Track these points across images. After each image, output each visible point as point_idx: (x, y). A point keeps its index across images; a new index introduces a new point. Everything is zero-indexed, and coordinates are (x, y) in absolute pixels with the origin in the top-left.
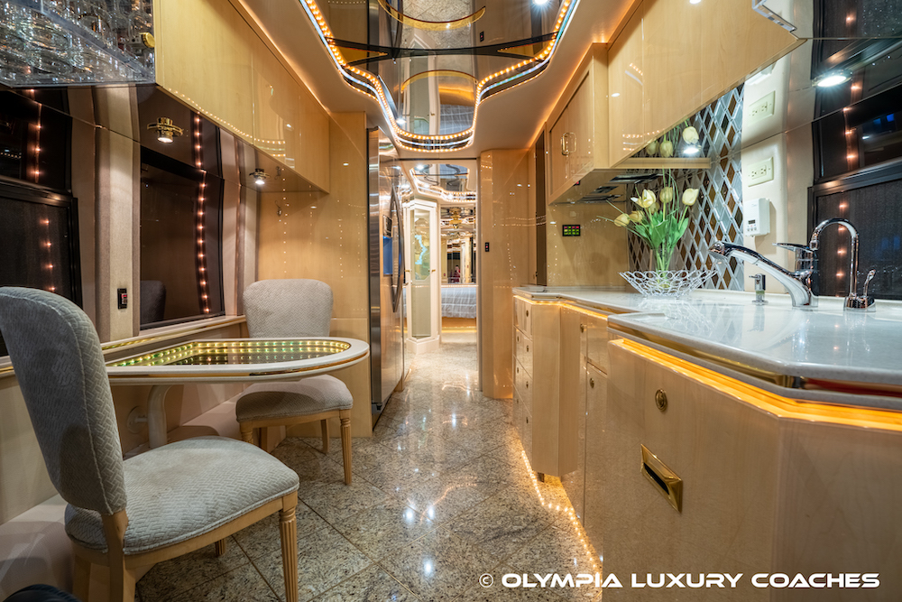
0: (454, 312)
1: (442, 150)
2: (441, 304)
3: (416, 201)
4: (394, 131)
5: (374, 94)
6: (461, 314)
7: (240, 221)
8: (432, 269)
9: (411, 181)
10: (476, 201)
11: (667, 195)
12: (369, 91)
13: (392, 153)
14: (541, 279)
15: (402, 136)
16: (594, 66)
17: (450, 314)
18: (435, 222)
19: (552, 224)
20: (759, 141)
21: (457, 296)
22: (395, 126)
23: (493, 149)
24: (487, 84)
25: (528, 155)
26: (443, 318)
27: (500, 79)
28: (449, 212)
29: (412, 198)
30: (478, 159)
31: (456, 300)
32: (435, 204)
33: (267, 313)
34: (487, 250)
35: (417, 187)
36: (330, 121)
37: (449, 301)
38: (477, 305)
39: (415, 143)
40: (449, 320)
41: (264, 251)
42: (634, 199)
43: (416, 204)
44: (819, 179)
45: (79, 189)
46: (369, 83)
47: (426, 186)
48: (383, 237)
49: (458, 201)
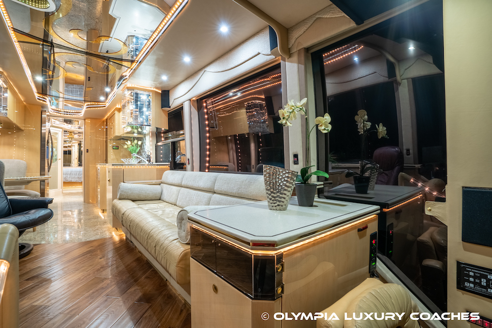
0: (69, 179)
1: (69, 116)
2: (63, 176)
4: (50, 110)
5: (46, 102)
6: (73, 180)
8: (58, 158)
10: (83, 130)
11: (136, 141)
12: (44, 101)
13: (48, 114)
14: (106, 161)
15: (53, 110)
16: (116, 112)
17: (67, 180)
18: (61, 137)
19: (110, 146)
20: (148, 134)
21: (72, 172)
22: (51, 108)
23: (91, 118)
24: (88, 105)
25: (104, 121)
26: (64, 182)
27: (92, 105)
28: (66, 132)
30: (85, 120)
31: (70, 174)
32: (61, 130)
34: (87, 152)
36: (25, 106)
37: (66, 174)
38: (83, 176)
40: (66, 183)
42: (126, 143)
44: (157, 142)
46: (44, 98)
47: (57, 122)
48: (46, 146)
49: (73, 129)
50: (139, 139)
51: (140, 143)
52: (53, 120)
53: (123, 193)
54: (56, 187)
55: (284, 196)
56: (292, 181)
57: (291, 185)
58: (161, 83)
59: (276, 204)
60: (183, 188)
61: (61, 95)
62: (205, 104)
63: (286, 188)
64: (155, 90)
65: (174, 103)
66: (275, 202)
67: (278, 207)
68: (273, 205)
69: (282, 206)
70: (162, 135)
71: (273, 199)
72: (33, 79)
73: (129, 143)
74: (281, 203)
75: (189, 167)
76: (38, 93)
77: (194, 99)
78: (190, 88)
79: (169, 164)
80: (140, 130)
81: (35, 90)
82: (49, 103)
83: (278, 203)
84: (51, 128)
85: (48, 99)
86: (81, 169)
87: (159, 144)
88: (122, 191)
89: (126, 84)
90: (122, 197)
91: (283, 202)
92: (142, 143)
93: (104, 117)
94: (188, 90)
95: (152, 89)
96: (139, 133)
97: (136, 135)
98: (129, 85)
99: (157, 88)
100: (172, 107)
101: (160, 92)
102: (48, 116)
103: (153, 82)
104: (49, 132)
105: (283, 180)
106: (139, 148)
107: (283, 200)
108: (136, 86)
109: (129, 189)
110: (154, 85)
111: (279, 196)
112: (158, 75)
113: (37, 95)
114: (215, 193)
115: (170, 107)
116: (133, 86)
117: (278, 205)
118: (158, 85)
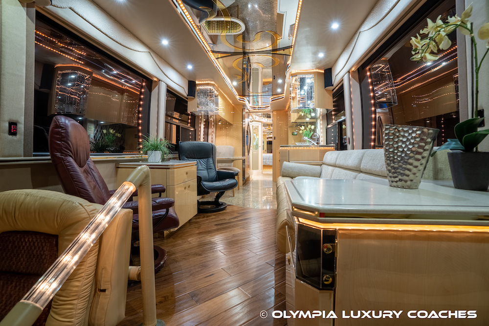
0: (268, 163)
2: (263, 160)
3: (254, 122)
4: (249, 107)
5: (245, 101)
6: (270, 164)
7: (213, 132)
8: (259, 146)
9: (252, 117)
11: (309, 126)
12: (243, 101)
13: (248, 111)
15: (251, 107)
17: (266, 164)
18: (261, 129)
19: (290, 132)
20: (319, 118)
22: (249, 106)
23: (277, 110)
24: (272, 99)
26: (263, 165)
27: (274, 98)
28: (265, 125)
29: (253, 121)
30: (273, 112)
32: (261, 123)
33: (220, 153)
34: (274, 139)
35: (254, 118)
36: (233, 107)
37: (266, 159)
39: (254, 108)
40: (265, 166)
41: (217, 138)
43: (255, 124)
44: (327, 125)
45: (196, 127)
46: (243, 99)
47: (258, 117)
48: (246, 135)
49: (268, 122)
50: (312, 124)
51: (313, 127)
52: (254, 116)
53: (285, 171)
54: (257, 168)
55: (409, 167)
56: (423, 144)
57: (421, 150)
58: (320, 61)
59: (397, 179)
60: (337, 168)
61: (260, 94)
62: (368, 74)
63: (412, 155)
64: (317, 70)
65: (336, 80)
66: (395, 175)
67: (400, 184)
68: (393, 179)
69: (406, 181)
70: (333, 117)
71: (393, 170)
72: (233, 84)
73: (303, 128)
74: (405, 178)
75: (349, 146)
76: (239, 95)
77: (353, 69)
78: (347, 58)
79: (334, 145)
80: (313, 115)
81: (236, 93)
82: (248, 102)
83: (400, 177)
84: (250, 123)
85: (246, 99)
86: (271, 155)
87: (329, 126)
88: (284, 169)
89: (290, 71)
90: (284, 175)
91: (408, 176)
92: (315, 128)
93: (286, 107)
94: (346, 61)
95: (315, 70)
96: (312, 118)
97: (308, 120)
98: (294, 72)
99: (319, 68)
100: (335, 85)
101: (323, 72)
102: (247, 112)
103: (312, 63)
104: (248, 125)
105: (408, 143)
106: (312, 133)
107: (407, 172)
108: (299, 71)
109: (290, 167)
110: (314, 66)
111: (401, 166)
112: (315, 53)
113: (238, 97)
114: (362, 172)
115: (333, 85)
116: (297, 72)
117: (400, 180)
118: (319, 65)
